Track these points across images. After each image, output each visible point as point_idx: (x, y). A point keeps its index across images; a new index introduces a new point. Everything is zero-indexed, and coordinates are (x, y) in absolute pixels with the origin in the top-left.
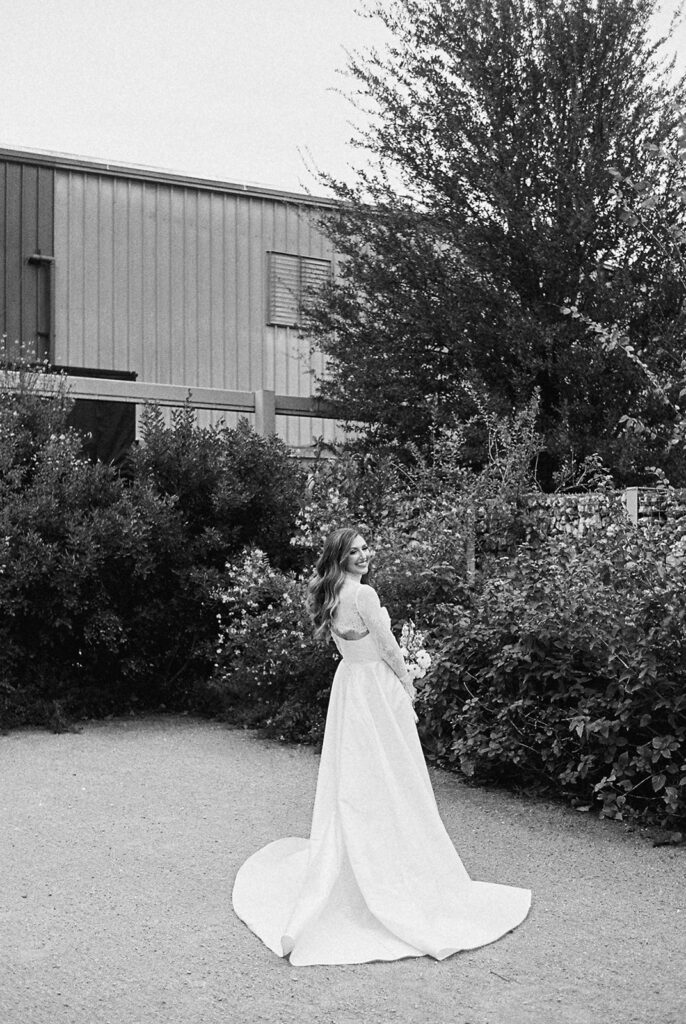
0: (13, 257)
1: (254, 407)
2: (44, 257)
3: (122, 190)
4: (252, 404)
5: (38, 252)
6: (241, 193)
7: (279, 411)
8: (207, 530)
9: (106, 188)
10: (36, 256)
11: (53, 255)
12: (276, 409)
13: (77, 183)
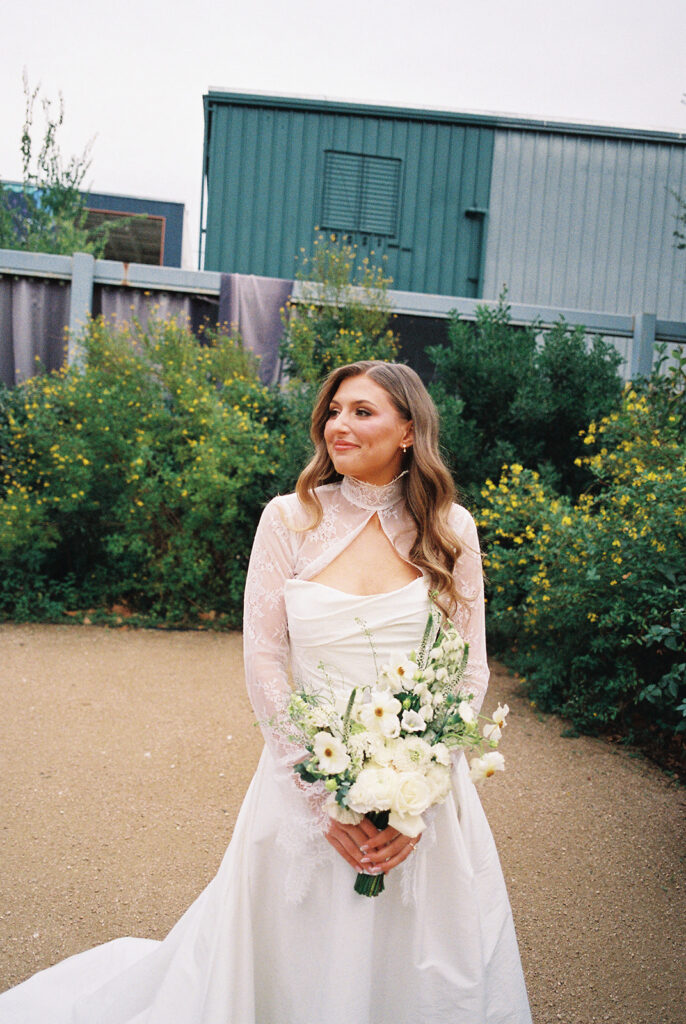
0: (453, 211)
1: (632, 332)
2: (479, 209)
3: (557, 145)
4: (630, 328)
5: (475, 205)
6: (677, 141)
7: (659, 337)
8: (499, 443)
9: (542, 143)
10: (472, 209)
11: (488, 207)
12: (657, 334)
13: (516, 140)
